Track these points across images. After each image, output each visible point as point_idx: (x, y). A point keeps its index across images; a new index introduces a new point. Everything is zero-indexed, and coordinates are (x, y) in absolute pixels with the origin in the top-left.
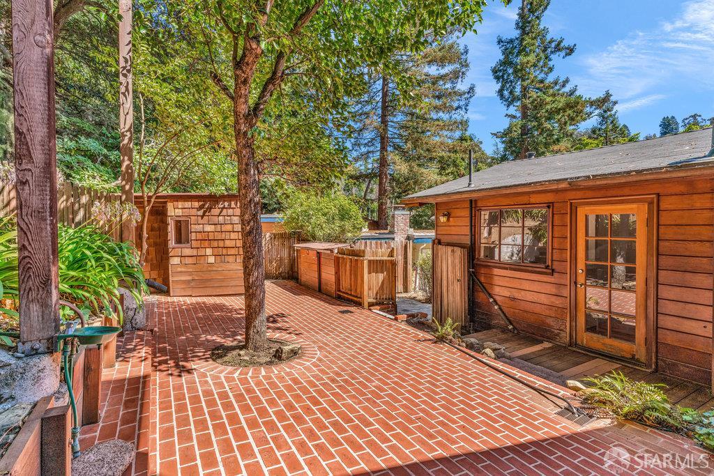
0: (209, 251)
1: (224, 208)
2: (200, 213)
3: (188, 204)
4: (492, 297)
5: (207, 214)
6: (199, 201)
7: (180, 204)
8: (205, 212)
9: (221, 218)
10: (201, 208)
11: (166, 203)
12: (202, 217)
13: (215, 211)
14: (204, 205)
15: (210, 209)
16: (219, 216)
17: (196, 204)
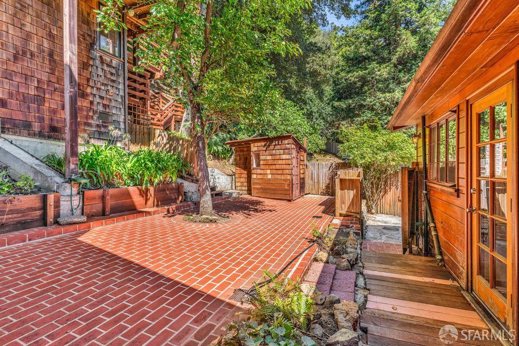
0: (269, 172)
1: (275, 145)
2: (265, 149)
3: (259, 144)
4: (434, 223)
5: (268, 149)
6: (264, 142)
7: (256, 144)
8: (267, 148)
9: (274, 151)
10: (265, 145)
11: (250, 144)
12: (266, 151)
13: (272, 147)
14: (266, 144)
15: (269, 146)
16: (273, 150)
17: (263, 144)
